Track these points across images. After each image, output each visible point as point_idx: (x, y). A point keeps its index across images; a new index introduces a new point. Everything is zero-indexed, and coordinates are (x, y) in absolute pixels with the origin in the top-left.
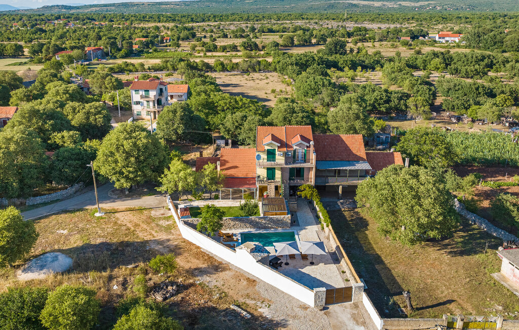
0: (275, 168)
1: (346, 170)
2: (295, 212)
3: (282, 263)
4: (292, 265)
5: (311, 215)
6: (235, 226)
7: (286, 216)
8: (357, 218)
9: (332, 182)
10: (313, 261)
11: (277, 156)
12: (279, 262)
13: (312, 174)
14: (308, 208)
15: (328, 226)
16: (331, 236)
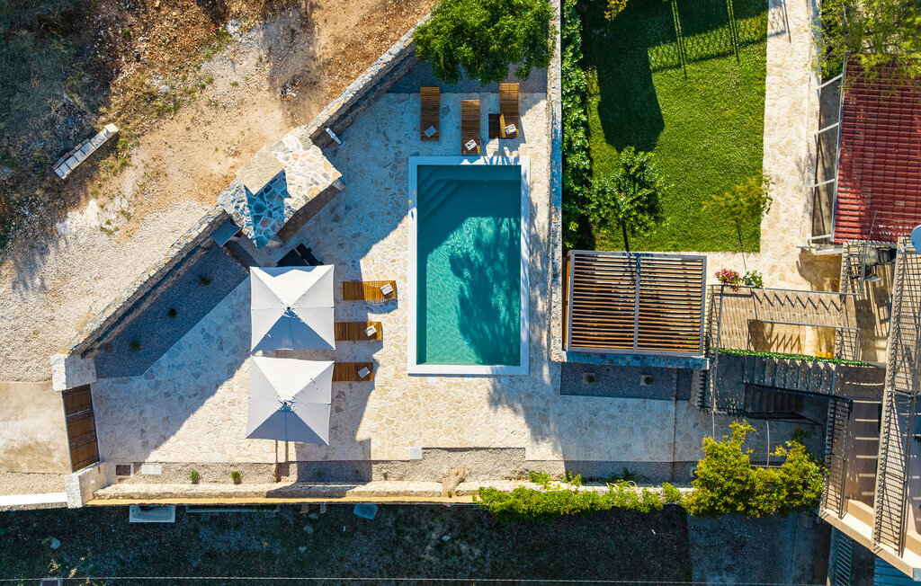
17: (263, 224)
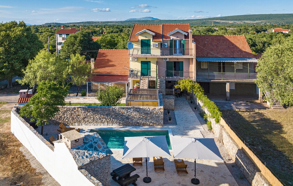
0: (150, 62)
1: (233, 63)
2: (173, 110)
3: (137, 176)
4: (157, 182)
5: (192, 115)
6: (86, 120)
7: (157, 108)
8: (261, 120)
9: (218, 77)
10: (198, 177)
11: (152, 47)
12: (132, 174)
13: (193, 68)
14: (189, 107)
15: (218, 121)
16: (225, 135)
17: (100, 147)
